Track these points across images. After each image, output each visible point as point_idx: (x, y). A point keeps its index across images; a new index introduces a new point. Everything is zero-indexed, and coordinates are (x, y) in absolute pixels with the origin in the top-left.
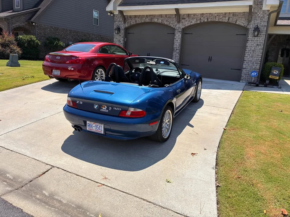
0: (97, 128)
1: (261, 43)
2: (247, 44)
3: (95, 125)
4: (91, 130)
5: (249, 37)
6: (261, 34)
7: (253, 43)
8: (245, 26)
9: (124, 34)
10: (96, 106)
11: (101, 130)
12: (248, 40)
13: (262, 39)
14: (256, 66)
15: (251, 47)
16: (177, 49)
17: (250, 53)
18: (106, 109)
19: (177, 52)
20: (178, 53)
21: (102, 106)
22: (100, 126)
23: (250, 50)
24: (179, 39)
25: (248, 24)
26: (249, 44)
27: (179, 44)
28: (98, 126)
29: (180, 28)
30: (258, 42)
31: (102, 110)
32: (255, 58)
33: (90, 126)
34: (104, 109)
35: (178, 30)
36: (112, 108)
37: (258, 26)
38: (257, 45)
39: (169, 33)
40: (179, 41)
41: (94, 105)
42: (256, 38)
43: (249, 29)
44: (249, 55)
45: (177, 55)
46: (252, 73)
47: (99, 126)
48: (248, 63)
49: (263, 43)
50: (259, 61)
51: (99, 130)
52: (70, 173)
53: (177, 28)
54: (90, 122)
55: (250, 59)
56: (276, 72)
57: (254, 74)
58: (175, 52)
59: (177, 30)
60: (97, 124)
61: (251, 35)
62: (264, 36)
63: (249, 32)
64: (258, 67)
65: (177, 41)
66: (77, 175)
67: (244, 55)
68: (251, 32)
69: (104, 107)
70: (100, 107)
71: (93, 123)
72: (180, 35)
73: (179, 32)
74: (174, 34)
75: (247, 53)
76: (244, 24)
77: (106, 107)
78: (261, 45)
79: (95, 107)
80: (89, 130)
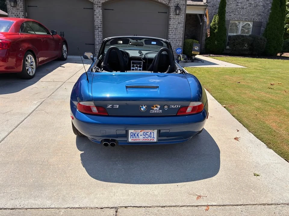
0: (147, 136)
1: (181, 21)
2: (170, 22)
3: (143, 132)
4: (135, 141)
5: (171, 15)
6: (181, 13)
7: (174, 21)
8: (166, 3)
9: (24, 7)
10: (144, 107)
11: (152, 137)
12: (170, 19)
13: (182, 18)
14: (179, 43)
15: (174, 25)
16: (99, 26)
17: (174, 31)
18: (158, 109)
19: (99, 30)
20: (101, 31)
21: (153, 106)
22: (152, 132)
23: (173, 28)
24: (100, 15)
25: (169, 2)
26: (171, 22)
27: (100, 21)
28: (147, 134)
29: (99, 2)
30: (179, 20)
31: (152, 112)
32: (178, 36)
33: (134, 135)
34: (156, 110)
35: (98, 4)
36: (169, 106)
37: (178, 4)
38: (179, 23)
39: (85, 8)
40: (100, 17)
41: (141, 106)
42: (177, 16)
43: (170, 7)
44: (173, 33)
45: (100, 33)
46: (177, 50)
47: (149, 133)
48: (172, 40)
49: (183, 21)
50: (181, 39)
51: (149, 138)
52: (150, 207)
53: (96, 2)
54: (135, 130)
55: (174, 37)
56: (197, 48)
57: (179, 51)
58: (97, 30)
59: (96, 4)
60: (146, 131)
61: (173, 14)
62: (184, 14)
63: (170, 10)
64: (181, 44)
65: (98, 17)
66: (162, 207)
67: (168, 32)
68: (172, 9)
69: (156, 107)
70: (149, 108)
71: (140, 131)
72: (101, 11)
73: (99, 7)
74: (92, 9)
75: (170, 31)
76: (166, 2)
77: (159, 107)
78: (181, 23)
79: (142, 109)
80: (132, 141)
